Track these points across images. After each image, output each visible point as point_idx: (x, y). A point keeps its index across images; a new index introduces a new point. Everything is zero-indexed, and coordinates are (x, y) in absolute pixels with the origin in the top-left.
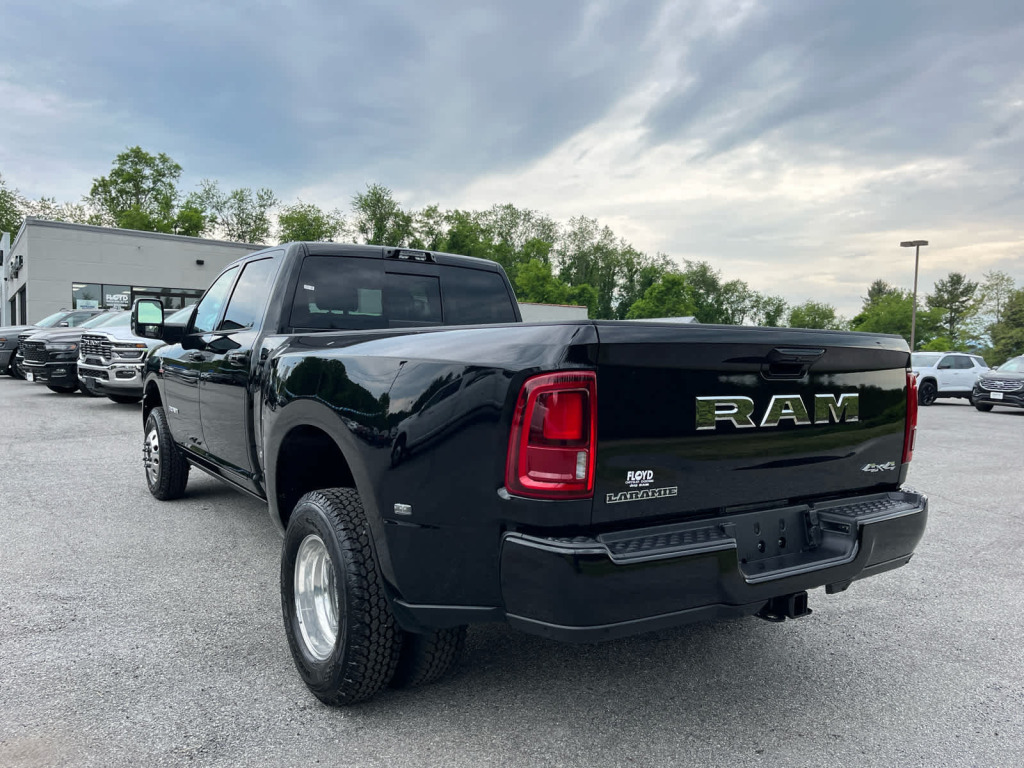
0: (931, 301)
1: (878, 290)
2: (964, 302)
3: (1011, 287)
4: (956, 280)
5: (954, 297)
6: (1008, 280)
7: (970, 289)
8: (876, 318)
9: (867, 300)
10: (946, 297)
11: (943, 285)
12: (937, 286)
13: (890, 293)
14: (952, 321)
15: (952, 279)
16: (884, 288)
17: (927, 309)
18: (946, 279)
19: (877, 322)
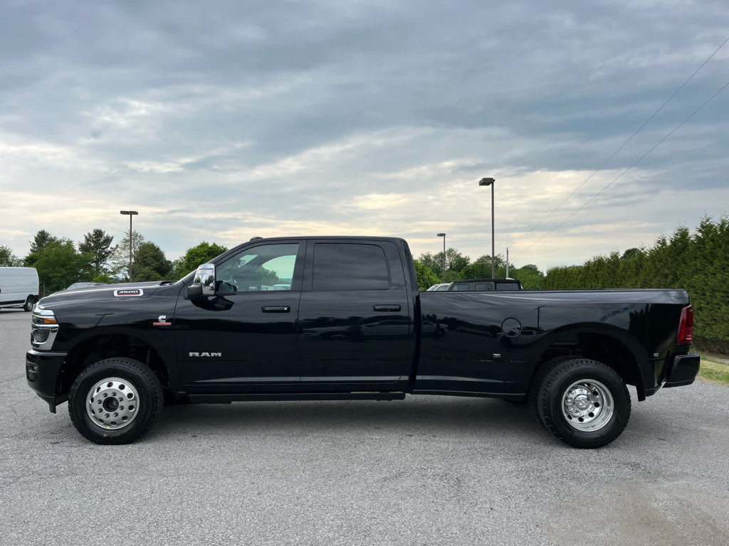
0: (83, 248)
1: (42, 238)
2: (104, 249)
3: (142, 241)
4: (99, 234)
5: (98, 245)
6: (140, 237)
7: (108, 240)
8: (45, 258)
9: (34, 244)
10: (93, 245)
11: (90, 236)
12: (86, 237)
13: (52, 240)
14: (97, 262)
15: (96, 233)
16: (47, 236)
17: (80, 253)
18: (92, 233)
19: (47, 261)
